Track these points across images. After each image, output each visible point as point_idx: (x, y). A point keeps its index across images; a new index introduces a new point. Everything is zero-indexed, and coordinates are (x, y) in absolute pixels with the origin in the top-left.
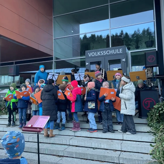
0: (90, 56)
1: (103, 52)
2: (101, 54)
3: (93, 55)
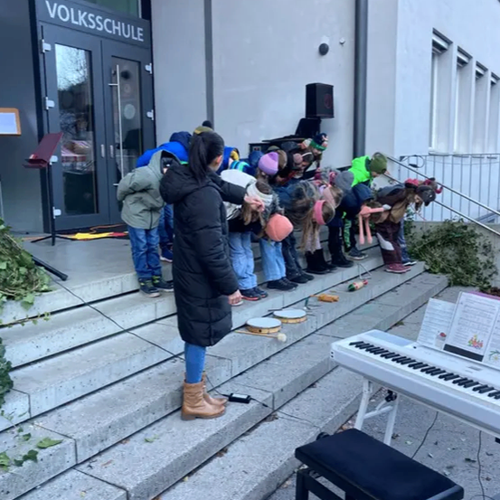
1: (94, 19)
2: (89, 23)
3: (64, 17)
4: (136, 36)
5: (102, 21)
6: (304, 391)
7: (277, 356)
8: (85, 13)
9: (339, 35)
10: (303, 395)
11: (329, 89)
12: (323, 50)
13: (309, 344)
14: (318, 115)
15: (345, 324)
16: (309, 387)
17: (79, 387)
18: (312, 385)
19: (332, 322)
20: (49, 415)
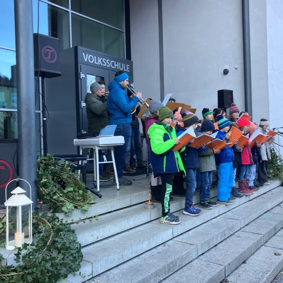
0: (86, 60)
1: (105, 61)
2: (103, 63)
3: (91, 61)
4: (126, 69)
5: (109, 62)
6: (240, 265)
7: (221, 244)
8: (101, 59)
9: (234, 63)
10: (240, 267)
11: (231, 92)
12: (226, 72)
13: (238, 237)
14: (225, 107)
15: (256, 225)
16: (243, 263)
17: (116, 259)
18: (244, 262)
19: (248, 224)
20: (102, 275)
